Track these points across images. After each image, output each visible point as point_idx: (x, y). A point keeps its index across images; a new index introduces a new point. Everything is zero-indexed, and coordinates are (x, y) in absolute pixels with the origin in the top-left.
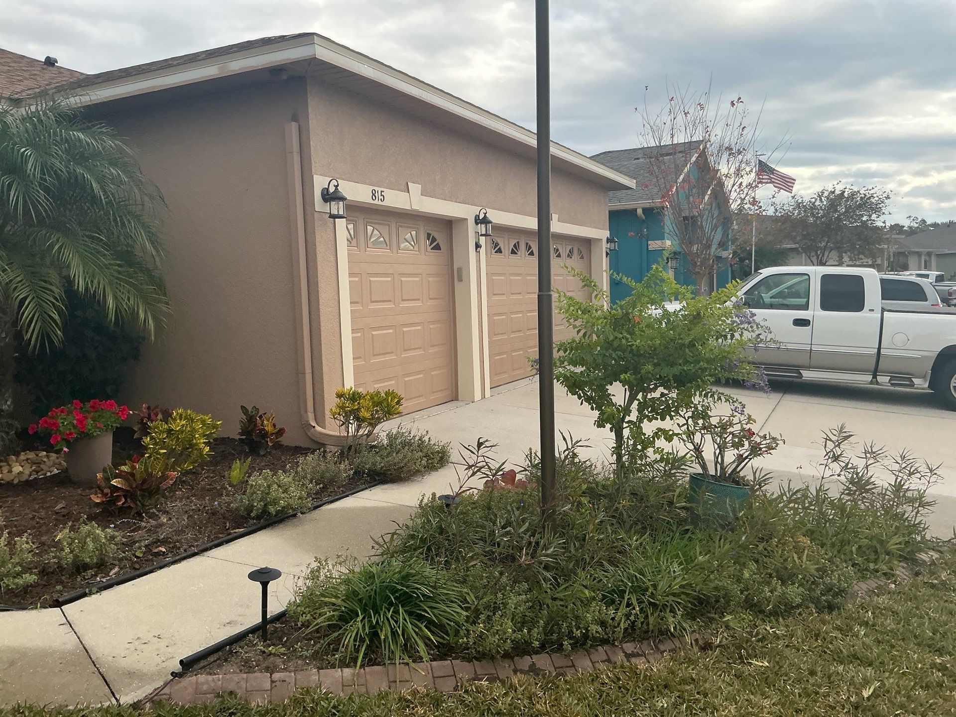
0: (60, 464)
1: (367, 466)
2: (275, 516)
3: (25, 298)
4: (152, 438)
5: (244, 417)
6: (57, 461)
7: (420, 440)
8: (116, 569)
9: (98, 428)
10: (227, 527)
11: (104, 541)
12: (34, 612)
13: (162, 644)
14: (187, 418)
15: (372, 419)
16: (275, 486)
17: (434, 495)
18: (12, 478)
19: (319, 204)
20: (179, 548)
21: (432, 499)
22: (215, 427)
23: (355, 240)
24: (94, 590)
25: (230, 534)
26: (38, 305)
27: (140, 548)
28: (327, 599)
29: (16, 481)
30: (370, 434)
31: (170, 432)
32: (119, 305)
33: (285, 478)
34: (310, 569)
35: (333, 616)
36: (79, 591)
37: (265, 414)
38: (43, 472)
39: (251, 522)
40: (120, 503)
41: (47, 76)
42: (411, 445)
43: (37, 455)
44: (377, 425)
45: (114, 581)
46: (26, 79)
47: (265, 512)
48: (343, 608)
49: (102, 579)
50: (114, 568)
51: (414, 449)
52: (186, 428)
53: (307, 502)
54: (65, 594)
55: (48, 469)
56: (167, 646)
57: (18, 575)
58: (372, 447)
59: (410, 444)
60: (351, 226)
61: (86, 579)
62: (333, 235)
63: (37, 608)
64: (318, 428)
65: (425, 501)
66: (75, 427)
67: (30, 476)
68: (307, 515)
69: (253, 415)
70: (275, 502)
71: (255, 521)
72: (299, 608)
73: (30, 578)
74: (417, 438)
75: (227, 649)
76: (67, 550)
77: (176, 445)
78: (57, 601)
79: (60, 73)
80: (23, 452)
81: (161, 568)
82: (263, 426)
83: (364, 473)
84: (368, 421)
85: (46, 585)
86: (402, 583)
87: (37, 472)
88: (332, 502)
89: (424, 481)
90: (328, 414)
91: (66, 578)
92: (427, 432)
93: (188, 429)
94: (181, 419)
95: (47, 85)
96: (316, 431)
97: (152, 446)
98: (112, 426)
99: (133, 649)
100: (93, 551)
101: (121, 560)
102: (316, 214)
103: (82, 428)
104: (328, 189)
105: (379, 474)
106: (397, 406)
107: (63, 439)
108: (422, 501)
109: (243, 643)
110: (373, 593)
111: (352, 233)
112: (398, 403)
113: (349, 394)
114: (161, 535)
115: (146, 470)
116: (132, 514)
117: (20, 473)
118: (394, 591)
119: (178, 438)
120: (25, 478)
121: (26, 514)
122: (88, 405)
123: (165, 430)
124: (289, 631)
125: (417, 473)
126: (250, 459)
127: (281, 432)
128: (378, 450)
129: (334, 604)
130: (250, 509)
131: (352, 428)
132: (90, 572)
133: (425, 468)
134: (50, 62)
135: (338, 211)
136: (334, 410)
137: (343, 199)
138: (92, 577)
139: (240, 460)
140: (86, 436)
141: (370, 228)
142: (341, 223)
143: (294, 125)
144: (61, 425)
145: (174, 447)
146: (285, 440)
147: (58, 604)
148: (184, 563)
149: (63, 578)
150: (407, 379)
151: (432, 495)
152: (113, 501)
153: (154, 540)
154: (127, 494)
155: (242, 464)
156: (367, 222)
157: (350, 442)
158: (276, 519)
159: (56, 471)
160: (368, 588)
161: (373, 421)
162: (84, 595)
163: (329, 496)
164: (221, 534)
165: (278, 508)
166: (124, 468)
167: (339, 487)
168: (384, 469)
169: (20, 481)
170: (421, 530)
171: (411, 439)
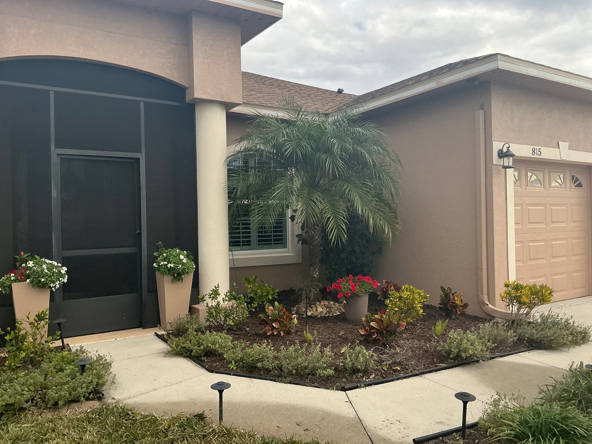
0: (340, 309)
1: (527, 336)
2: (465, 359)
3: (329, 218)
4: (391, 301)
5: (443, 294)
6: (339, 308)
7: (566, 322)
8: (373, 376)
9: (361, 291)
10: (435, 362)
11: (368, 357)
12: (332, 391)
13: (402, 426)
14: (411, 291)
15: (530, 303)
16: (465, 341)
17: (582, 363)
18: (317, 314)
19: (496, 160)
20: (408, 369)
21: (580, 366)
22: (425, 298)
23: (518, 182)
24: (363, 385)
25: (437, 366)
26: (336, 221)
27: (386, 365)
28: (506, 422)
29: (319, 316)
30: (528, 314)
31: (400, 298)
32: (375, 223)
33: (471, 336)
34: (493, 399)
35: (511, 433)
36: (354, 385)
37: (456, 293)
38: (332, 313)
39: (450, 361)
40: (374, 337)
41: (339, 99)
42: (559, 325)
43: (329, 303)
44: (534, 308)
45: (372, 382)
46: (330, 102)
47: (458, 356)
48: (518, 430)
49: (366, 380)
50: (372, 374)
51: (562, 327)
52: (410, 296)
53: (486, 354)
54: (348, 385)
55: (334, 312)
56: (404, 428)
57: (325, 369)
58: (530, 323)
59: (558, 323)
60: (516, 173)
61: (358, 378)
62: (504, 179)
63: (333, 389)
64: (490, 306)
65: (574, 366)
66: (350, 290)
67: (326, 314)
68: (485, 362)
69: (448, 293)
70: (465, 351)
71: (452, 361)
72: (487, 423)
73: (330, 372)
74: (563, 320)
75: (441, 439)
76: (349, 360)
77: (404, 307)
78: (344, 387)
79: (345, 97)
80: (323, 300)
81: (398, 379)
82: (454, 300)
83: (524, 340)
84: (528, 304)
85: (337, 377)
86: (562, 422)
87: (329, 313)
88: (502, 356)
89: (570, 351)
90: (498, 298)
91: (348, 375)
92: (572, 316)
93: (411, 297)
94: (407, 291)
95: (340, 104)
96: (489, 308)
97: (390, 306)
98: (369, 291)
99: (385, 425)
100: (362, 362)
101: (376, 370)
102: (493, 167)
103: (354, 291)
104: (502, 150)
105: (535, 342)
106: (550, 296)
107: (344, 296)
108: (571, 366)
109: (450, 437)
110: (540, 425)
111: (517, 178)
112: (550, 294)
113: (514, 286)
114: (398, 359)
115: (389, 319)
116: (380, 344)
117: (321, 312)
118: (557, 427)
119: (405, 302)
120: (323, 315)
121: (326, 335)
122: (356, 278)
123: (398, 297)
124: (479, 436)
125: (564, 345)
126: (447, 321)
127: (466, 306)
128: (534, 325)
129: (511, 426)
130: (449, 352)
131: (515, 309)
132: (360, 374)
133: (571, 342)
134: (340, 91)
135: (509, 164)
136: (503, 294)
137: (513, 155)
138: (361, 377)
139: (441, 320)
140: (355, 296)
141: (529, 174)
142: (510, 172)
143: (481, 112)
144: (343, 288)
145: (402, 307)
146: (468, 311)
147: (344, 389)
148: (410, 379)
149: (346, 375)
150: (554, 277)
151: (580, 363)
152: (370, 334)
153: (393, 362)
154: (378, 332)
155: (442, 323)
156: (528, 170)
157: (513, 317)
158: (465, 362)
159: (338, 313)
160: (536, 420)
161: (531, 305)
162: (357, 387)
163: (500, 352)
164: (432, 365)
165: (468, 355)
166: (377, 316)
167: (506, 347)
168: (539, 339)
169: (321, 316)
170: (573, 387)
171: (559, 321)
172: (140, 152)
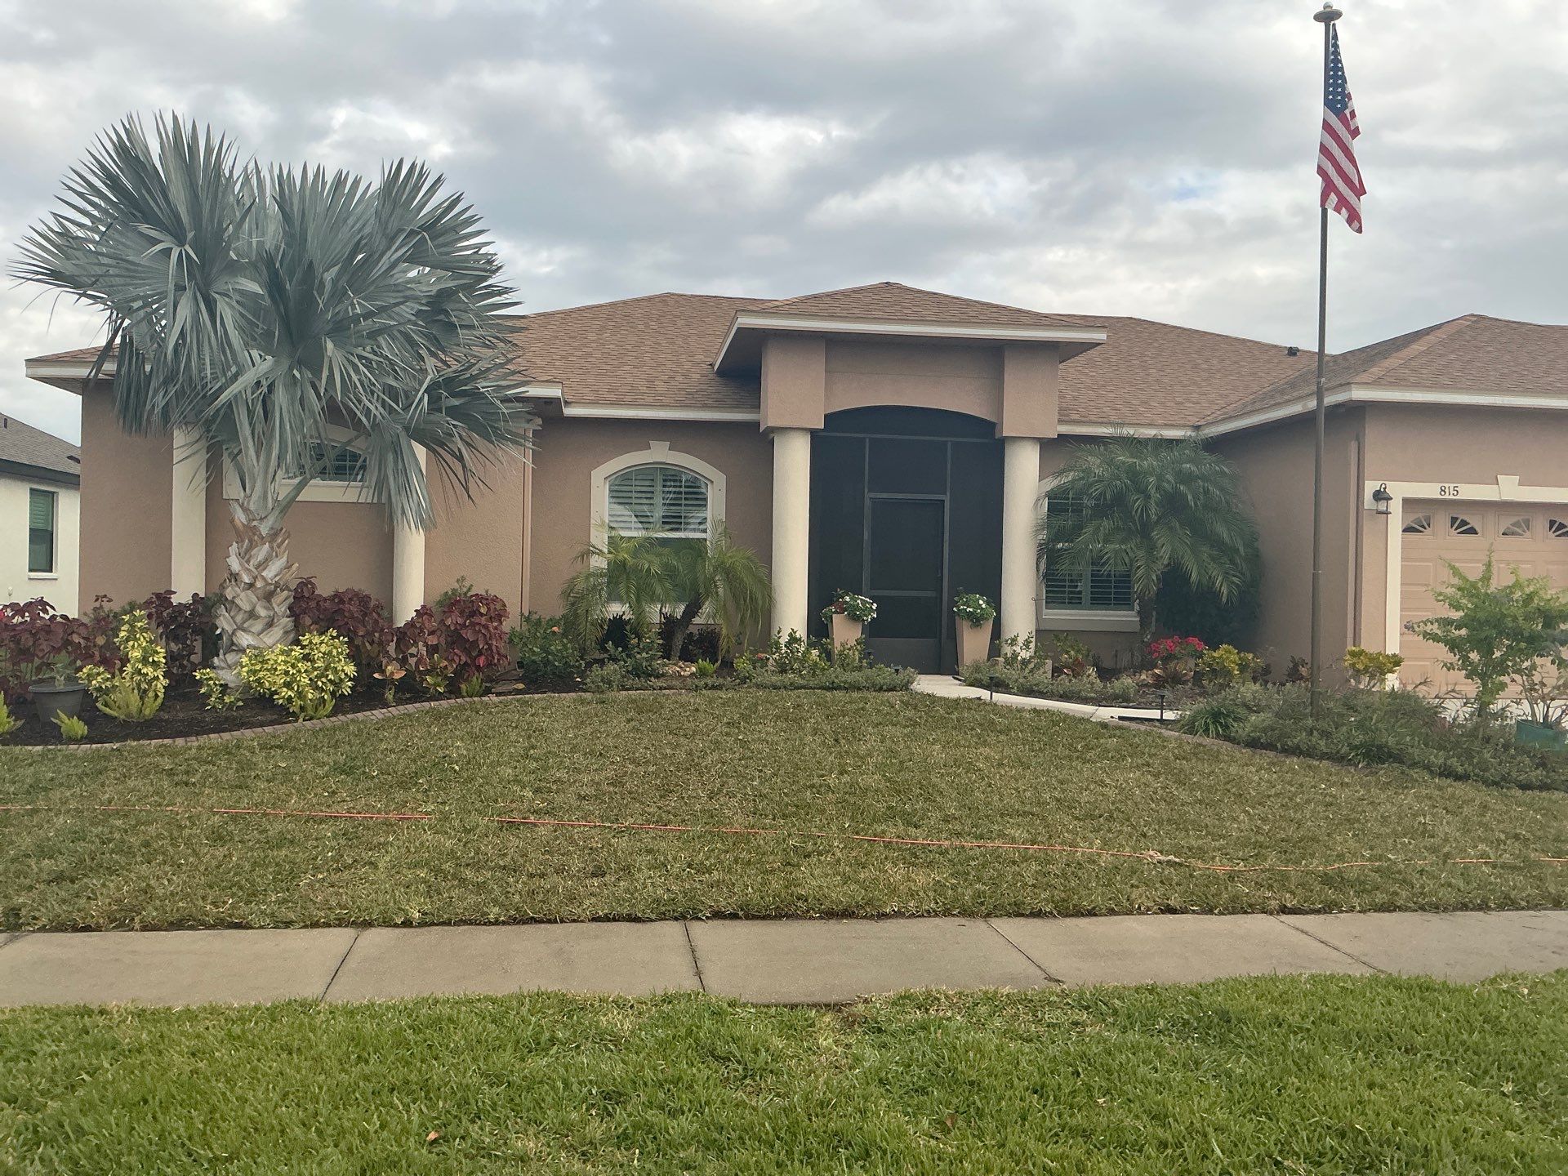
9: (1182, 653)
14: (1227, 651)
19: (1370, 504)
23: (1430, 529)
31: (1214, 658)
52: (1223, 656)
62: (1384, 527)
66: (1166, 650)
69: (1298, 664)
82: (1302, 672)
94: (1222, 651)
97: (1202, 665)
102: (1367, 512)
103: (1171, 651)
104: (1379, 491)
111: (1427, 524)
137: (1389, 498)
143: (1354, 443)
156: (1449, 513)
172: (945, 494)
